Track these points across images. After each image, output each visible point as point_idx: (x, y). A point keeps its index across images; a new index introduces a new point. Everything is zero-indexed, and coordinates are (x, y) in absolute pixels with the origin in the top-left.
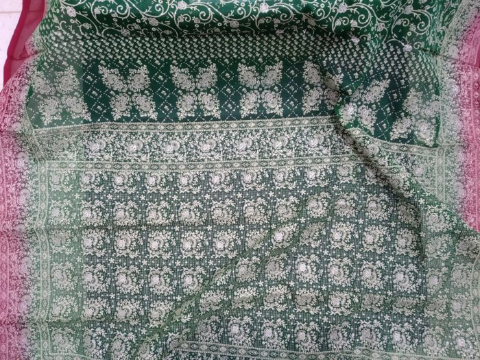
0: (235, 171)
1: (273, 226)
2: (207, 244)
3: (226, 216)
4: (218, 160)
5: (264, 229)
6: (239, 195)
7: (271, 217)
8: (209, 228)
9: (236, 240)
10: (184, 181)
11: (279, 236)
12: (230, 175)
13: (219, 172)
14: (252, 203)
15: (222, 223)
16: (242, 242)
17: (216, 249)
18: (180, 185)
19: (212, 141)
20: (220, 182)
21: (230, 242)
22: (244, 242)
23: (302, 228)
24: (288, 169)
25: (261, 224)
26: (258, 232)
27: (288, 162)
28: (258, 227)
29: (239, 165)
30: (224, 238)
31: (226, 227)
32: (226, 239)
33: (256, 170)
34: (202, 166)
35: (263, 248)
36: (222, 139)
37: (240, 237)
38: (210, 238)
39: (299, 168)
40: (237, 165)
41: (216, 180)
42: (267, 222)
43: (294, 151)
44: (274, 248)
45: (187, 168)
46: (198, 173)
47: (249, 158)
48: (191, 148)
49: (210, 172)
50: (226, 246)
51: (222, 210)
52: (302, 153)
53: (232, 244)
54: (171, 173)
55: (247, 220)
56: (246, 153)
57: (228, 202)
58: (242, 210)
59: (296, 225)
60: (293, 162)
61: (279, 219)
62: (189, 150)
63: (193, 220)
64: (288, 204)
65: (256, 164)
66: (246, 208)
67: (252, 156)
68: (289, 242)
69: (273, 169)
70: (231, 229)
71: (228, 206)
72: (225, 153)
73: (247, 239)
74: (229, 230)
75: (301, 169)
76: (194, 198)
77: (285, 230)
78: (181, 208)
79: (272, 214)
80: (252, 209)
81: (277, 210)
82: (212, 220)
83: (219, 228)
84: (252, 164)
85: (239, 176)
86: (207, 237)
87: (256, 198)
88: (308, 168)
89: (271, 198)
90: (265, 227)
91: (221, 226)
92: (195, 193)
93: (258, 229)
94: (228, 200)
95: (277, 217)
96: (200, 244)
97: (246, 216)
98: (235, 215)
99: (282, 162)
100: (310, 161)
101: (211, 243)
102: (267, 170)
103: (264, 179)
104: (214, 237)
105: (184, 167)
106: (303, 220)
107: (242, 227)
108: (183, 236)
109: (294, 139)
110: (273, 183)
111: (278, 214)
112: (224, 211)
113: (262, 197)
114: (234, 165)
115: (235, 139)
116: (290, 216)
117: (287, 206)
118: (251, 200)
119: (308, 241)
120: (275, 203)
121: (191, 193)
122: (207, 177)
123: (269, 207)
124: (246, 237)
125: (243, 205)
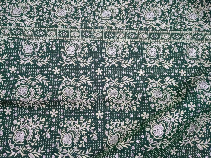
0: (96, 41)
1: (145, 116)
2: (49, 136)
3: (78, 97)
4: (76, 28)
5: (131, 119)
6: (99, 71)
7: (141, 103)
8: (54, 113)
9: (91, 133)
10: (28, 49)
11: (158, 130)
12: (89, 46)
13: (76, 42)
14: (115, 82)
15: (72, 107)
16: (98, 137)
17: (60, 145)
18: (22, 54)
19: (69, 6)
20: (76, 54)
21: (82, 136)
22: (101, 136)
23: (190, 118)
24: (163, 44)
25: (127, 112)
26: (123, 123)
27: (163, 36)
28: (123, 116)
29: (100, 35)
30: (74, 129)
31: (77, 114)
32: (77, 131)
33: (122, 42)
34: (54, 33)
35: (133, 148)
36: (83, 5)
37: (96, 128)
38: (53, 129)
39: (176, 43)
40: (98, 35)
41: (70, 50)
42: (135, 109)
43: (169, 24)
44: (151, 148)
45: (35, 34)
46: (47, 41)
47: (114, 28)
48: (43, 12)
49: (63, 41)
50: (75, 141)
51: (75, 89)
52: (178, 27)
53: (85, 138)
54: (14, 39)
55: (107, 104)
56: (110, 22)
57: (84, 79)
58: (102, 91)
59: (182, 112)
60: (168, 36)
61: (153, 106)
62: (41, 14)
63: (32, 99)
64: (164, 87)
65: (122, 36)
66: (107, 88)
67: (118, 26)
68: (171, 139)
69: (144, 43)
70: (85, 117)
71: (84, 85)
72: (84, 20)
73: (106, 133)
74: (81, 118)
75: (179, 45)
76: (38, 71)
77: (166, 119)
78: (19, 83)
79: (143, 98)
80: (115, 91)
81: (149, 94)
82: (59, 101)
83: (68, 113)
84: (118, 35)
85: (101, 48)
86: (50, 127)
87: (121, 77)
88: (187, 44)
89: (141, 77)
90: (132, 116)
91: (71, 111)
92: (40, 64)
93: (123, 119)
94: (83, 77)
95: (150, 103)
96: (37, 137)
97: (106, 98)
98: (91, 97)
99: (155, 35)
100: (189, 37)
101: (55, 135)
102: (136, 43)
103: (132, 54)
104: (59, 127)
105: (31, 33)
106: (192, 106)
107: (100, 115)
108: (15, 122)
109: (169, 11)
110: (144, 59)
111: (151, 99)
112: (77, 91)
113: (129, 76)
114: (95, 34)
115: (98, 6)
116: (168, 101)
117: (162, 90)
118: (114, 79)
119: (192, 139)
120: (146, 85)
121: (35, 64)
122: (59, 47)
123: (138, 89)
124: (105, 129)
125: (103, 84)
